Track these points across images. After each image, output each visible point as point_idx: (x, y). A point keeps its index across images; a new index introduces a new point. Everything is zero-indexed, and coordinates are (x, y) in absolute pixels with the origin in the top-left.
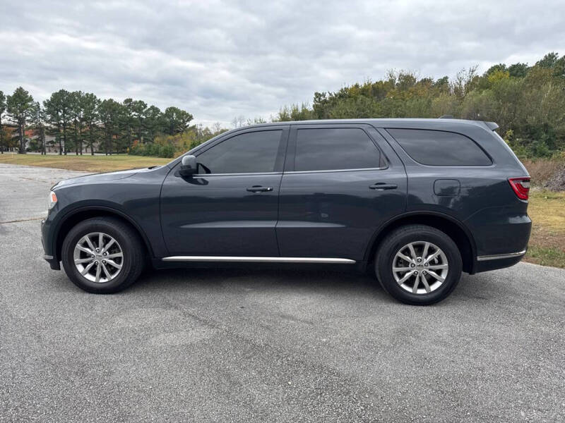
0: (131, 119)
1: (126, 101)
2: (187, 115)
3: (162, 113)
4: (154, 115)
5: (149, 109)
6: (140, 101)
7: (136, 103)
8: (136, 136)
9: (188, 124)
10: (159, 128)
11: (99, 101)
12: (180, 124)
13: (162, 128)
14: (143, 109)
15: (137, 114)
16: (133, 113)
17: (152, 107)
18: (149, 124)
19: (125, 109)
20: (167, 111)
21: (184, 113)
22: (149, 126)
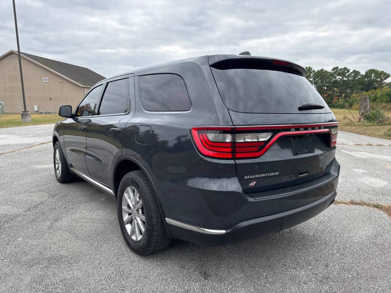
0: (336, 82)
1: (333, 69)
2: (385, 74)
3: (362, 75)
4: (354, 77)
5: (351, 73)
6: (345, 68)
7: (341, 69)
8: (339, 94)
9: (385, 81)
10: (358, 87)
11: (314, 71)
12: (377, 82)
13: (360, 87)
14: (346, 73)
15: (341, 78)
16: (338, 77)
17: (354, 71)
18: (349, 84)
19: (332, 75)
20: (367, 73)
21: (382, 73)
22: (350, 86)
